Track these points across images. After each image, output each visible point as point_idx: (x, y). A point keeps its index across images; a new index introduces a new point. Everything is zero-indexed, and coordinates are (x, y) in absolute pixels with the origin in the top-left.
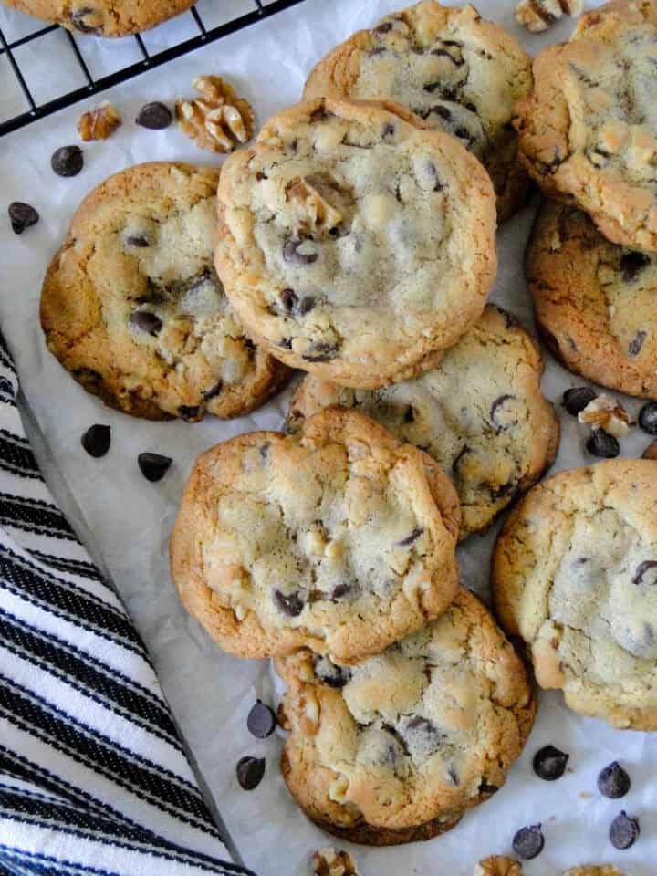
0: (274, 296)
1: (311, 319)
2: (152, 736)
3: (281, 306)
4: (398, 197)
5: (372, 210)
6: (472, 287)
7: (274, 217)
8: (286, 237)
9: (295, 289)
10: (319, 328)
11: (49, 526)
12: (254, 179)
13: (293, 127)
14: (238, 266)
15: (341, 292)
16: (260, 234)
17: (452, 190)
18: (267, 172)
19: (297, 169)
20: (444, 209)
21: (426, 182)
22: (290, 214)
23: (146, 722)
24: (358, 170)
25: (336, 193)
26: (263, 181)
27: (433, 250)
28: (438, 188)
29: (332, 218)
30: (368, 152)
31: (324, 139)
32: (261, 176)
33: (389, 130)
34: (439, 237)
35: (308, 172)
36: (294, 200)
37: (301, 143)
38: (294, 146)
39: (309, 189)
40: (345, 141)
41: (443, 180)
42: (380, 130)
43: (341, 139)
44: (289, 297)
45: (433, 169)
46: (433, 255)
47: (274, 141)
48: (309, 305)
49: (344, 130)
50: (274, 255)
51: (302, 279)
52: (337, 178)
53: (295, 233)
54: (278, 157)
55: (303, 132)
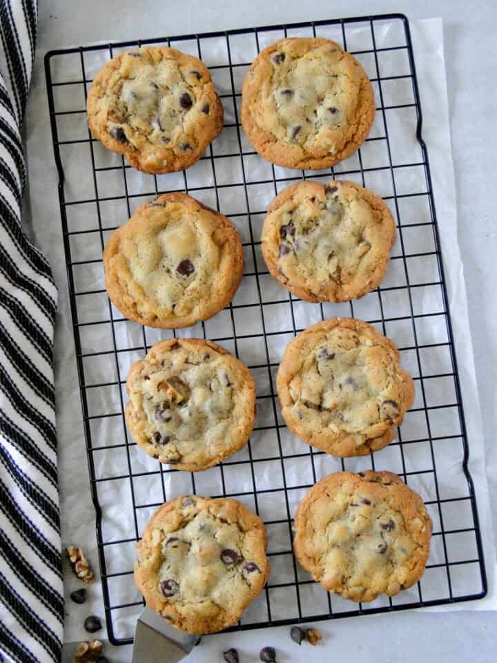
0: (150, 435)
1: (168, 447)
3: (153, 440)
4: (210, 389)
5: (198, 395)
6: (243, 432)
7: (152, 398)
8: (158, 406)
9: (161, 432)
10: (171, 452)
12: (143, 379)
13: (163, 353)
14: (135, 420)
15: (183, 431)
16: (145, 406)
17: (235, 386)
18: (150, 376)
19: (160, 376)
20: (231, 394)
21: (223, 382)
22: (161, 397)
24: (192, 375)
25: (181, 386)
26: (148, 380)
27: (226, 413)
28: (229, 385)
29: (180, 398)
30: (197, 367)
31: (177, 359)
32: (147, 378)
33: (207, 356)
34: (228, 408)
35: (169, 376)
36: (161, 391)
37: (166, 362)
38: (163, 363)
39: (169, 385)
40: (187, 362)
41: (231, 381)
42: (203, 356)
43: (184, 360)
44: (158, 437)
45: (227, 377)
46: (225, 416)
47: (153, 361)
48: (167, 441)
49: (186, 356)
50: (152, 416)
51: (164, 430)
52: (182, 378)
53: (162, 406)
54: (154, 368)
55: (168, 354)
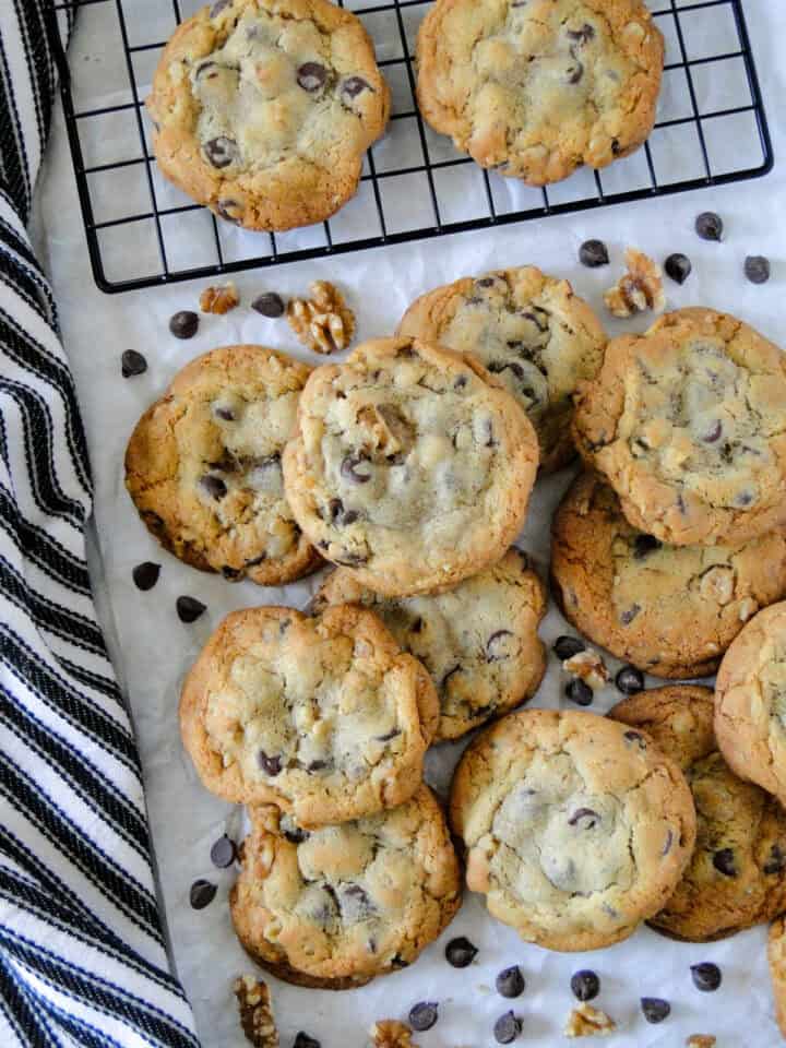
0: (324, 502)
1: (350, 531)
2: (126, 844)
3: (327, 511)
4: (454, 443)
5: (428, 450)
6: (496, 538)
7: (342, 433)
8: (349, 452)
9: (344, 500)
10: (355, 540)
11: (85, 640)
12: (334, 395)
13: (380, 358)
14: (301, 468)
15: (382, 513)
16: (327, 445)
17: (501, 449)
18: (347, 393)
19: (372, 397)
20: (490, 464)
21: (481, 435)
22: (359, 435)
23: (124, 831)
24: (425, 411)
25: (401, 425)
26: (341, 400)
27: (471, 497)
28: (490, 444)
29: (392, 446)
30: (438, 397)
31: (404, 375)
32: (341, 395)
33: (462, 382)
34: (479, 486)
35: (381, 401)
36: (363, 424)
37: (382, 374)
38: (376, 375)
39: (380, 418)
40: (421, 382)
41: (496, 439)
42: (454, 381)
43: (418, 379)
44: (337, 506)
45: (490, 427)
46: (469, 501)
47: (360, 367)
48: (351, 518)
49: (422, 373)
50: (333, 466)
51: (353, 494)
52: (406, 413)
53: (356, 453)
54: (360, 382)
55: (387, 364)
